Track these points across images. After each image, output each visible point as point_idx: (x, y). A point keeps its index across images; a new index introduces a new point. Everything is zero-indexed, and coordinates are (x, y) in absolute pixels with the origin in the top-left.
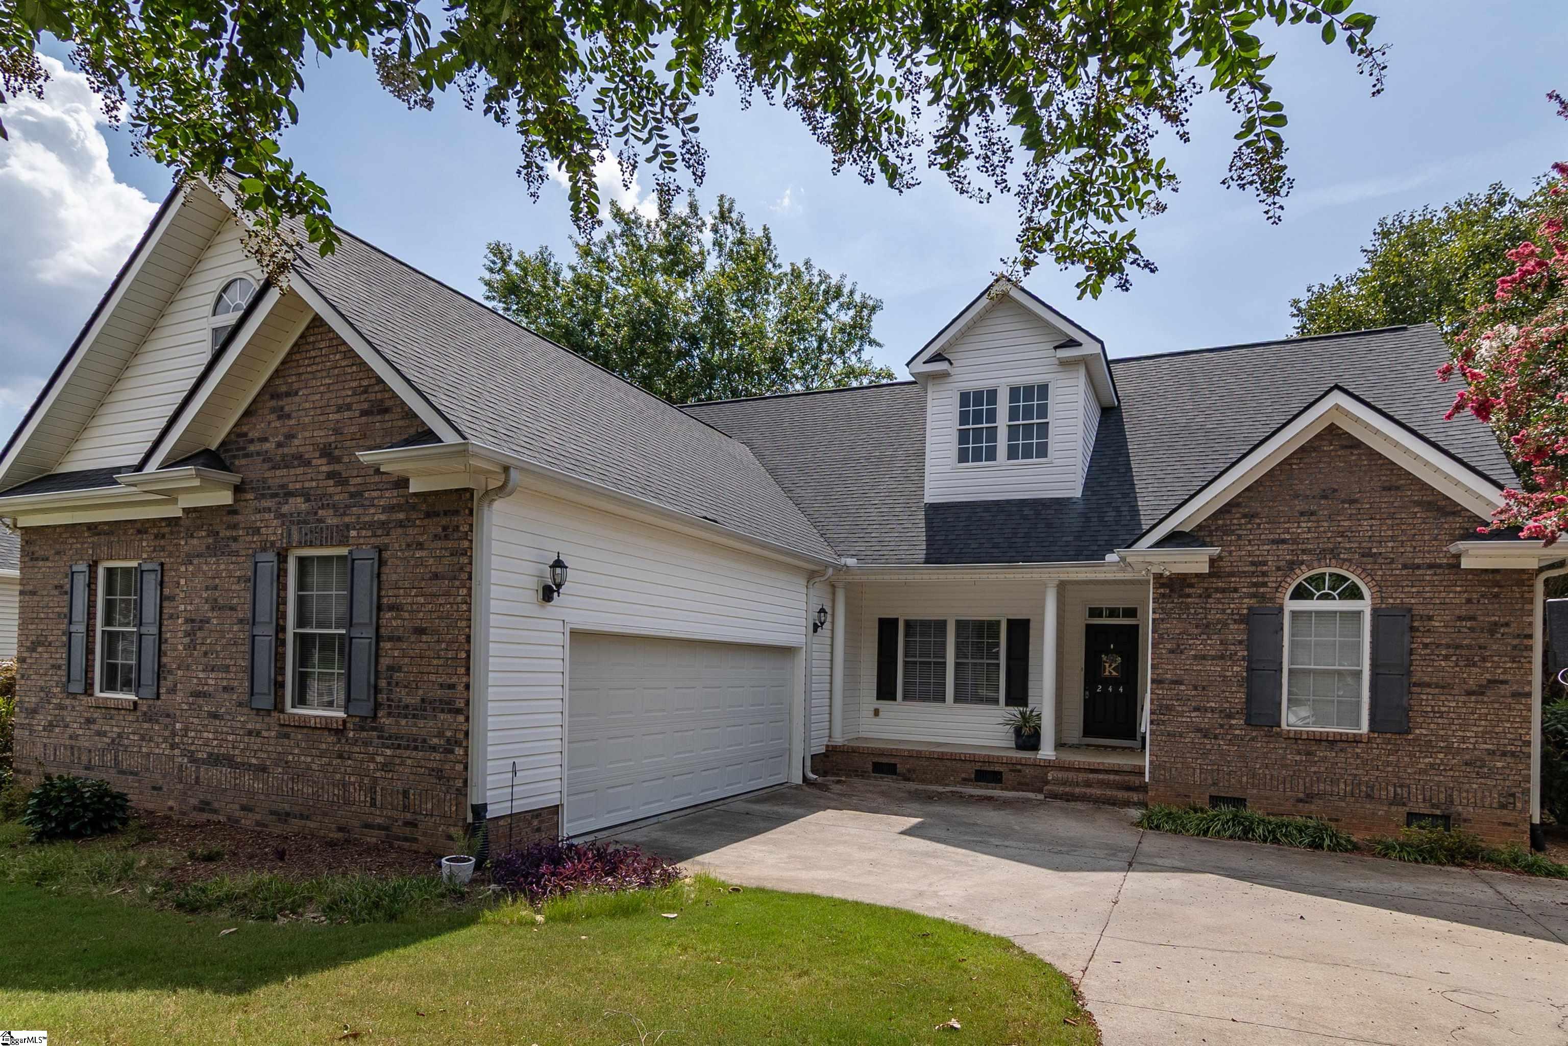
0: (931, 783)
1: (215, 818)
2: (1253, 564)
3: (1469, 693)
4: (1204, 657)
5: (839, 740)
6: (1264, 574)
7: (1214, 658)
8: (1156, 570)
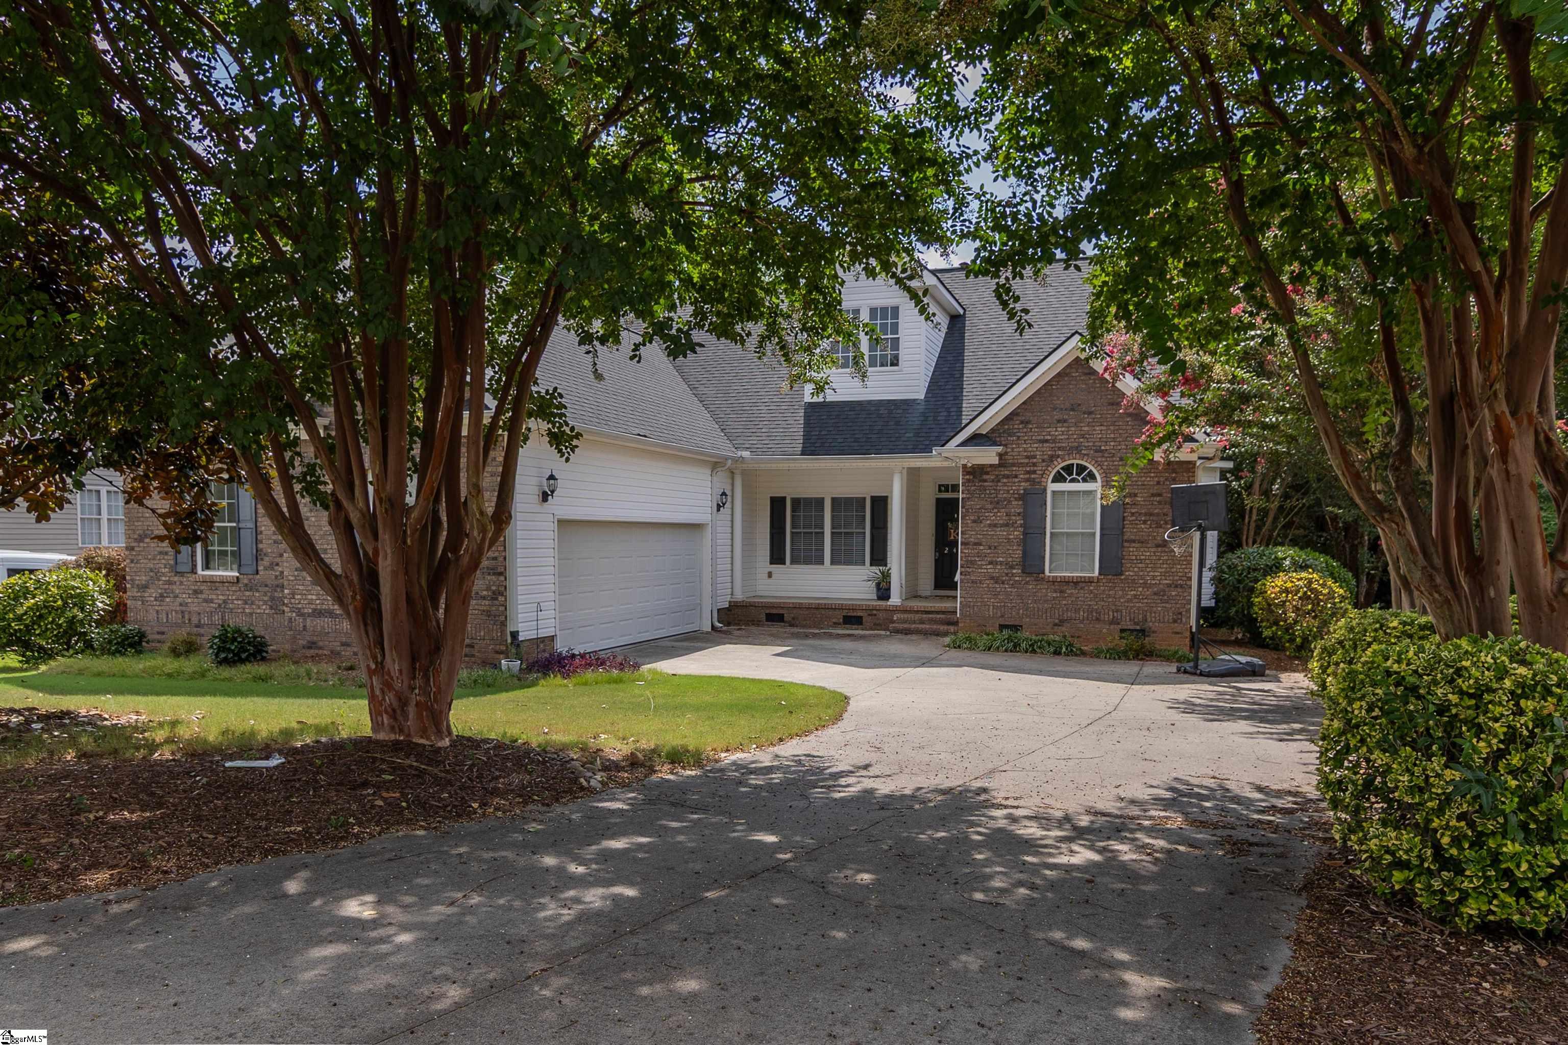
0: (810, 627)
1: (320, 652)
2: (1027, 457)
3: (1158, 546)
4: (995, 526)
5: (739, 596)
6: (1034, 465)
7: (1002, 526)
8: (964, 462)
